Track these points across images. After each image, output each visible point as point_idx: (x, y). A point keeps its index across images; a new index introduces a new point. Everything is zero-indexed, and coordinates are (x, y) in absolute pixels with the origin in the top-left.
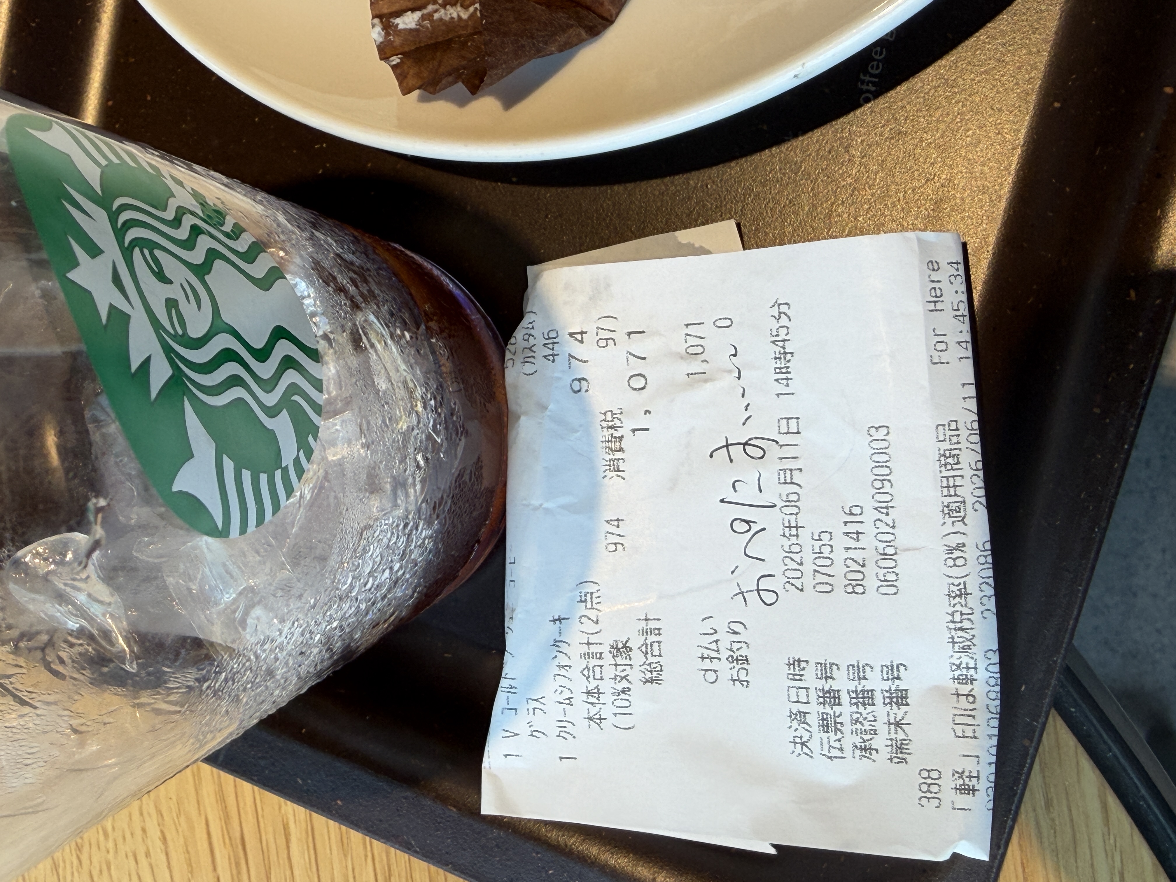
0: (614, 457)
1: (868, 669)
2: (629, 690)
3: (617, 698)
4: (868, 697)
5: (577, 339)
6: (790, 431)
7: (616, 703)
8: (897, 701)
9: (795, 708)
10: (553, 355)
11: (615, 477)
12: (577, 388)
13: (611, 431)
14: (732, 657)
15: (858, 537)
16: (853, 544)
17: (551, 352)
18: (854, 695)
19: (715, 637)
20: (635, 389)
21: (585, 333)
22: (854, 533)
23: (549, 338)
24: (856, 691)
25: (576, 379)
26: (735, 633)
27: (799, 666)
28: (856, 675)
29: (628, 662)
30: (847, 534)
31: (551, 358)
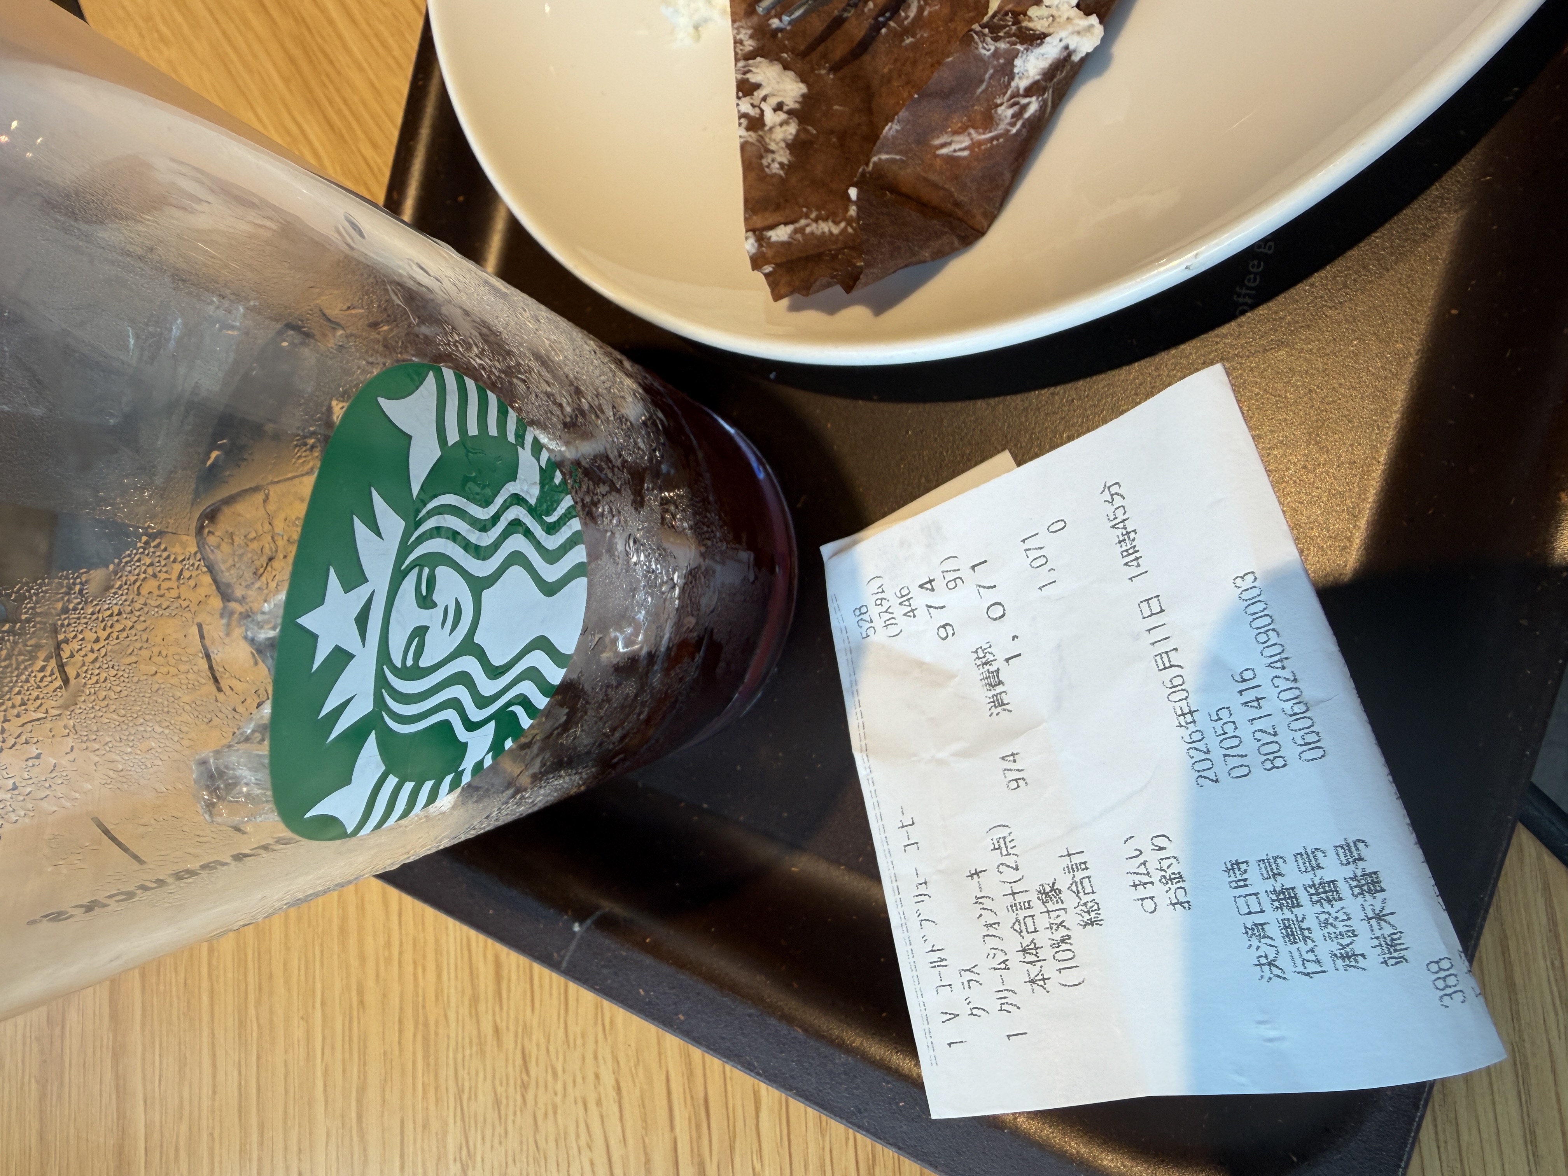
0: (995, 693)
1: (1319, 855)
2: (1069, 939)
3: (1057, 950)
4: (1331, 891)
5: (927, 589)
6: (1154, 612)
7: (1057, 956)
8: (1369, 889)
9: (1250, 921)
10: (912, 611)
11: (1002, 712)
12: (944, 635)
13: (987, 667)
14: (1165, 877)
15: (1259, 704)
16: (1256, 713)
17: (909, 609)
18: (1313, 891)
19: (1141, 860)
20: (996, 619)
21: (934, 580)
22: (1254, 701)
23: (903, 596)
24: (1314, 885)
25: (940, 627)
26: (1161, 849)
27: (1239, 870)
28: (1308, 864)
29: (1060, 906)
30: (1246, 704)
31: (911, 614)
